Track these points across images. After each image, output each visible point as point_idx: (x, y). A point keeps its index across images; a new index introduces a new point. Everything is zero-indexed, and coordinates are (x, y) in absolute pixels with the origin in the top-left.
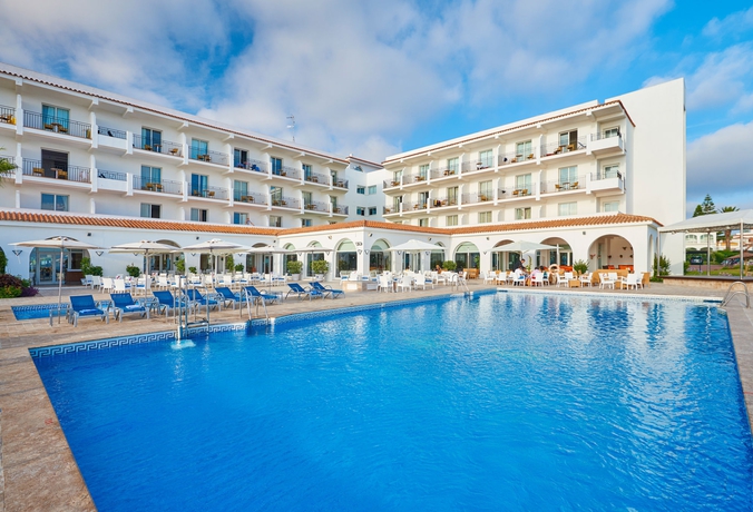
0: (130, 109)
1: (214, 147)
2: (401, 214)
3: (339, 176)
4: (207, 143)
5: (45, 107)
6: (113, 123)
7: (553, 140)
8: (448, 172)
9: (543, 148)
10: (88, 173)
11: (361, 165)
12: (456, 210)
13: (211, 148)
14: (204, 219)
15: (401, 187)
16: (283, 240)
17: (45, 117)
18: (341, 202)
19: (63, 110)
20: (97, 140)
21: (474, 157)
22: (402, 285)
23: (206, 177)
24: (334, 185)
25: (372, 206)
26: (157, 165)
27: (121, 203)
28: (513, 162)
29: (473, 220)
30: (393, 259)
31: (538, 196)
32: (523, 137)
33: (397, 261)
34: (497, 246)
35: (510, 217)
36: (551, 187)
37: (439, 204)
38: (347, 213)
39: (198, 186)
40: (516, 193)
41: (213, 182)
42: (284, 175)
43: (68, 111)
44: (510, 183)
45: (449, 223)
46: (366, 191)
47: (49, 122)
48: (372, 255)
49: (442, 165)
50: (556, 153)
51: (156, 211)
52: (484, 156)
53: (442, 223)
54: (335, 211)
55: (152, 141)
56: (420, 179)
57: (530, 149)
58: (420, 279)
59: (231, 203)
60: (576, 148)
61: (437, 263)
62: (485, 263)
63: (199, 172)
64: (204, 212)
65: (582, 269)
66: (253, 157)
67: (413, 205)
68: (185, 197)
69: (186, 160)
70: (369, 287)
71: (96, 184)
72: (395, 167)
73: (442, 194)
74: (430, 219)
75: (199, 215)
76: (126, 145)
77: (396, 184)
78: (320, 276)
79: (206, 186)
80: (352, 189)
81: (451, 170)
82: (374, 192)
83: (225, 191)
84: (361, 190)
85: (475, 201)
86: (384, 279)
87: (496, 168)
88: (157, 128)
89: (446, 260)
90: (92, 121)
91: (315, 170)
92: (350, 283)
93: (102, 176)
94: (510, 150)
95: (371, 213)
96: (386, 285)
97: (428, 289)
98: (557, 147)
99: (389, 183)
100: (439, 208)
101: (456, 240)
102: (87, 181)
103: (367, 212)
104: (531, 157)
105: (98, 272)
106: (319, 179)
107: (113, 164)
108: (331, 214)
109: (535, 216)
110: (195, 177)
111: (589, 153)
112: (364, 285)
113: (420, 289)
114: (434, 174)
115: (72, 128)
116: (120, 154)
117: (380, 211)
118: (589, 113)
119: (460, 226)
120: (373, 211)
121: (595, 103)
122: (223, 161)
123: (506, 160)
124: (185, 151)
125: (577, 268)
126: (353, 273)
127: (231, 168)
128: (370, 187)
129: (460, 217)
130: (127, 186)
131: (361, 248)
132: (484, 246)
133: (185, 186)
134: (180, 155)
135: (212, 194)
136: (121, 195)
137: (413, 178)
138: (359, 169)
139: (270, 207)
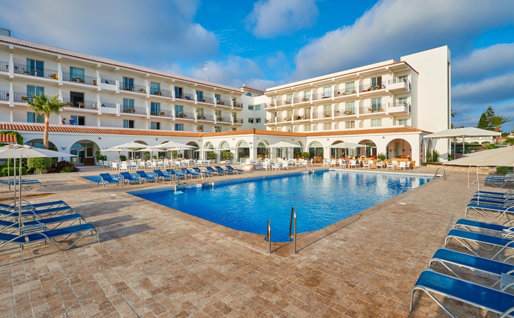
0: (118, 68)
1: (163, 87)
2: (276, 123)
3: (237, 101)
4: (159, 84)
5: (71, 68)
6: (108, 76)
7: (367, 82)
8: (305, 100)
9: (361, 87)
10: (96, 104)
11: (251, 92)
12: (310, 122)
13: (162, 88)
14: (158, 128)
15: (276, 107)
16: (205, 140)
17: (71, 74)
18: (239, 117)
19: (81, 69)
20: (100, 86)
21: (320, 91)
22: (275, 167)
23: (159, 104)
24: (235, 106)
25: (258, 117)
26: (132, 98)
27: (113, 120)
28: (344, 94)
29: (320, 128)
30: (271, 151)
31: (358, 115)
32: (350, 80)
33: (273, 153)
34: (334, 144)
35: (342, 126)
36: (366, 110)
37: (299, 118)
38: (242, 123)
39: (155, 109)
40: (345, 113)
41: (163, 107)
42: (204, 101)
43: (83, 70)
44: (342, 107)
45: (306, 129)
46: (254, 108)
47: (74, 77)
48: (258, 149)
49: (301, 95)
50: (369, 90)
51: (131, 124)
52: (326, 90)
53: (301, 129)
54: (235, 121)
55: (129, 85)
56: (287, 103)
57: (354, 88)
58: (285, 164)
59: (174, 118)
60: (380, 88)
61: (297, 153)
62: (327, 154)
63: (155, 101)
64: (158, 124)
65: (382, 158)
66: (185, 91)
67: (284, 118)
68: (149, 116)
69: (148, 95)
70: (257, 168)
71: (100, 110)
72: (272, 95)
73: (301, 112)
74: (294, 126)
75: (155, 125)
76: (116, 88)
77: (272, 105)
78: (228, 161)
79: (159, 110)
80: (246, 107)
81: (307, 98)
82: (259, 109)
83: (170, 112)
84: (251, 108)
85: (321, 117)
86: (266, 163)
87: (333, 98)
88: (131, 77)
89: (304, 151)
90: (98, 76)
91: (223, 98)
92: (246, 165)
93: (103, 106)
94: (342, 87)
95: (257, 122)
96: (266, 167)
97: (290, 169)
98: (369, 87)
99: (268, 105)
100: (299, 121)
101: (309, 140)
102: (95, 108)
103: (255, 121)
104: (354, 92)
105: (104, 158)
106: (225, 103)
107: (109, 99)
108: (233, 124)
109: (357, 127)
110: (153, 104)
111: (387, 91)
112: (254, 166)
113: (285, 169)
114: (296, 100)
115: (86, 79)
116: (113, 93)
117: (262, 120)
118: (387, 68)
119: (312, 131)
120: (258, 120)
121: (392, 61)
122: (169, 94)
123: (339, 93)
124: (148, 89)
125: (379, 157)
126: (247, 159)
127: (174, 99)
128: (256, 106)
129: (312, 125)
130: (117, 111)
131: (252, 145)
132: (326, 144)
133: (148, 110)
134: (145, 92)
135: (163, 114)
136: (113, 115)
137: (283, 103)
138: (249, 94)
139: (196, 121)
